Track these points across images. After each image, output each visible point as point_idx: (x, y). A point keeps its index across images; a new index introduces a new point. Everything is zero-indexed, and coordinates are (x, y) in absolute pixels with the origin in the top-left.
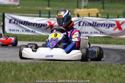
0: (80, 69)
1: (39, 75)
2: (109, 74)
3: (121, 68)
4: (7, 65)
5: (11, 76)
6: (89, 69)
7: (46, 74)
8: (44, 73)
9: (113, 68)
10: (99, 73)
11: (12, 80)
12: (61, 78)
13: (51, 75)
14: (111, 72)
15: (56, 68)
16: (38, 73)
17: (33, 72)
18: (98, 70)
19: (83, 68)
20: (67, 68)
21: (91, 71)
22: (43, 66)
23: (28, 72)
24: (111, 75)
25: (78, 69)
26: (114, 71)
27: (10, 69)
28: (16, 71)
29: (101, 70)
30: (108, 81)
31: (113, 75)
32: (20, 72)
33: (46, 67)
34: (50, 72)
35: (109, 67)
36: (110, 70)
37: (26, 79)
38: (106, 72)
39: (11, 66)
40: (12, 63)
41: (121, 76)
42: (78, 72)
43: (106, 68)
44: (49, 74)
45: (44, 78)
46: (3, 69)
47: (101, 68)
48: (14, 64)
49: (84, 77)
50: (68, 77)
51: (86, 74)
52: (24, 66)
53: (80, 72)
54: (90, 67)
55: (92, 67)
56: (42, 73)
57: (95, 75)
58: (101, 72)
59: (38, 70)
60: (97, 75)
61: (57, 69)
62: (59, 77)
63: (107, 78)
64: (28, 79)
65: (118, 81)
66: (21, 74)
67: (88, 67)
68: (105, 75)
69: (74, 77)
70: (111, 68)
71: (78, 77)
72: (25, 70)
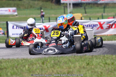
0: (80, 61)
1: (48, 67)
2: (104, 63)
3: (113, 58)
4: (20, 61)
5: (25, 69)
6: (87, 60)
7: (54, 66)
8: (52, 65)
9: (106, 58)
10: (96, 63)
11: (27, 72)
12: (67, 68)
13: (58, 67)
14: (105, 61)
15: (60, 61)
16: (46, 65)
17: (42, 65)
18: (95, 60)
19: (82, 59)
20: (69, 60)
21: (89, 62)
22: (50, 60)
23: (38, 65)
24: (105, 64)
25: (78, 61)
26: (108, 60)
27: (24, 64)
28: (29, 65)
29: (97, 60)
30: (105, 69)
31: (107, 63)
32: (33, 66)
33: (52, 61)
34: (57, 64)
35: (103, 57)
36: (104, 60)
37: (38, 71)
38: (101, 62)
39: (24, 62)
40: (24, 59)
41: (114, 64)
42: (79, 63)
43: (100, 58)
44: (56, 66)
45: (53, 69)
46: (18, 65)
47: (97, 58)
48: (26, 60)
49: (85, 66)
50: (72, 67)
51: (86, 64)
52: (35, 61)
53: (81, 63)
54: (88, 58)
55: (90, 58)
56: (50, 65)
57: (93, 65)
58: (97, 62)
59: (47, 64)
60: (94, 64)
61: (62, 61)
62: (64, 67)
63: (103, 66)
64: (39, 71)
65: (112, 68)
66: (34, 68)
67: (86, 59)
68: (101, 64)
69: (76, 66)
70: (105, 58)
71: (80, 67)
72: (36, 64)
